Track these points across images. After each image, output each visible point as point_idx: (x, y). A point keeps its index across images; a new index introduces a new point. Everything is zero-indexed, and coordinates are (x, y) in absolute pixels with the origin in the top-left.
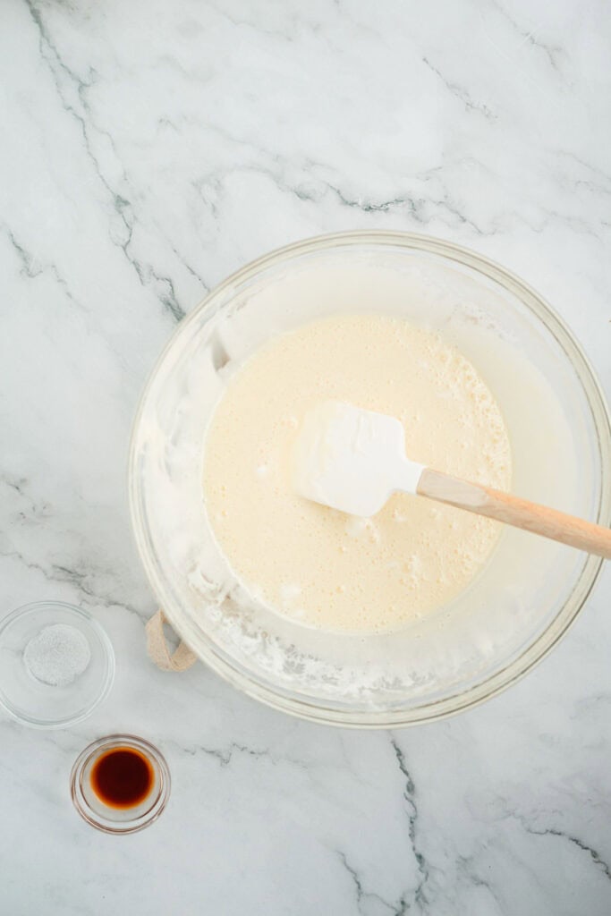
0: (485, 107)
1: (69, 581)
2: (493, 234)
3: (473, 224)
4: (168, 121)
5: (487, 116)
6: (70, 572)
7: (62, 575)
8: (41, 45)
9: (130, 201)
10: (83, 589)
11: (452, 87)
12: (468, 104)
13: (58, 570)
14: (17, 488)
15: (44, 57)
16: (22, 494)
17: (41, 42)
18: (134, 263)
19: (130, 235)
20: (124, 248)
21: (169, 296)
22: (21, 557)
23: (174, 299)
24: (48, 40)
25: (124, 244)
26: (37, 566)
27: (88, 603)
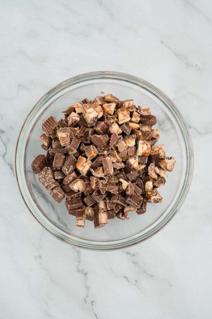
0: (196, 65)
2: (207, 134)
3: (195, 129)
4: (24, 86)
5: (198, 70)
9: (4, 130)
11: (177, 55)
12: (187, 64)
18: (9, 164)
19: (6, 149)
20: (3, 157)
21: (33, 180)
23: (36, 182)
25: (3, 155)
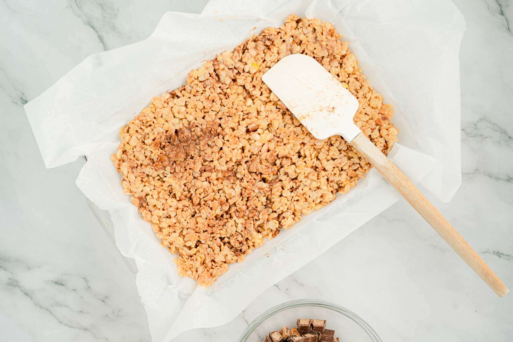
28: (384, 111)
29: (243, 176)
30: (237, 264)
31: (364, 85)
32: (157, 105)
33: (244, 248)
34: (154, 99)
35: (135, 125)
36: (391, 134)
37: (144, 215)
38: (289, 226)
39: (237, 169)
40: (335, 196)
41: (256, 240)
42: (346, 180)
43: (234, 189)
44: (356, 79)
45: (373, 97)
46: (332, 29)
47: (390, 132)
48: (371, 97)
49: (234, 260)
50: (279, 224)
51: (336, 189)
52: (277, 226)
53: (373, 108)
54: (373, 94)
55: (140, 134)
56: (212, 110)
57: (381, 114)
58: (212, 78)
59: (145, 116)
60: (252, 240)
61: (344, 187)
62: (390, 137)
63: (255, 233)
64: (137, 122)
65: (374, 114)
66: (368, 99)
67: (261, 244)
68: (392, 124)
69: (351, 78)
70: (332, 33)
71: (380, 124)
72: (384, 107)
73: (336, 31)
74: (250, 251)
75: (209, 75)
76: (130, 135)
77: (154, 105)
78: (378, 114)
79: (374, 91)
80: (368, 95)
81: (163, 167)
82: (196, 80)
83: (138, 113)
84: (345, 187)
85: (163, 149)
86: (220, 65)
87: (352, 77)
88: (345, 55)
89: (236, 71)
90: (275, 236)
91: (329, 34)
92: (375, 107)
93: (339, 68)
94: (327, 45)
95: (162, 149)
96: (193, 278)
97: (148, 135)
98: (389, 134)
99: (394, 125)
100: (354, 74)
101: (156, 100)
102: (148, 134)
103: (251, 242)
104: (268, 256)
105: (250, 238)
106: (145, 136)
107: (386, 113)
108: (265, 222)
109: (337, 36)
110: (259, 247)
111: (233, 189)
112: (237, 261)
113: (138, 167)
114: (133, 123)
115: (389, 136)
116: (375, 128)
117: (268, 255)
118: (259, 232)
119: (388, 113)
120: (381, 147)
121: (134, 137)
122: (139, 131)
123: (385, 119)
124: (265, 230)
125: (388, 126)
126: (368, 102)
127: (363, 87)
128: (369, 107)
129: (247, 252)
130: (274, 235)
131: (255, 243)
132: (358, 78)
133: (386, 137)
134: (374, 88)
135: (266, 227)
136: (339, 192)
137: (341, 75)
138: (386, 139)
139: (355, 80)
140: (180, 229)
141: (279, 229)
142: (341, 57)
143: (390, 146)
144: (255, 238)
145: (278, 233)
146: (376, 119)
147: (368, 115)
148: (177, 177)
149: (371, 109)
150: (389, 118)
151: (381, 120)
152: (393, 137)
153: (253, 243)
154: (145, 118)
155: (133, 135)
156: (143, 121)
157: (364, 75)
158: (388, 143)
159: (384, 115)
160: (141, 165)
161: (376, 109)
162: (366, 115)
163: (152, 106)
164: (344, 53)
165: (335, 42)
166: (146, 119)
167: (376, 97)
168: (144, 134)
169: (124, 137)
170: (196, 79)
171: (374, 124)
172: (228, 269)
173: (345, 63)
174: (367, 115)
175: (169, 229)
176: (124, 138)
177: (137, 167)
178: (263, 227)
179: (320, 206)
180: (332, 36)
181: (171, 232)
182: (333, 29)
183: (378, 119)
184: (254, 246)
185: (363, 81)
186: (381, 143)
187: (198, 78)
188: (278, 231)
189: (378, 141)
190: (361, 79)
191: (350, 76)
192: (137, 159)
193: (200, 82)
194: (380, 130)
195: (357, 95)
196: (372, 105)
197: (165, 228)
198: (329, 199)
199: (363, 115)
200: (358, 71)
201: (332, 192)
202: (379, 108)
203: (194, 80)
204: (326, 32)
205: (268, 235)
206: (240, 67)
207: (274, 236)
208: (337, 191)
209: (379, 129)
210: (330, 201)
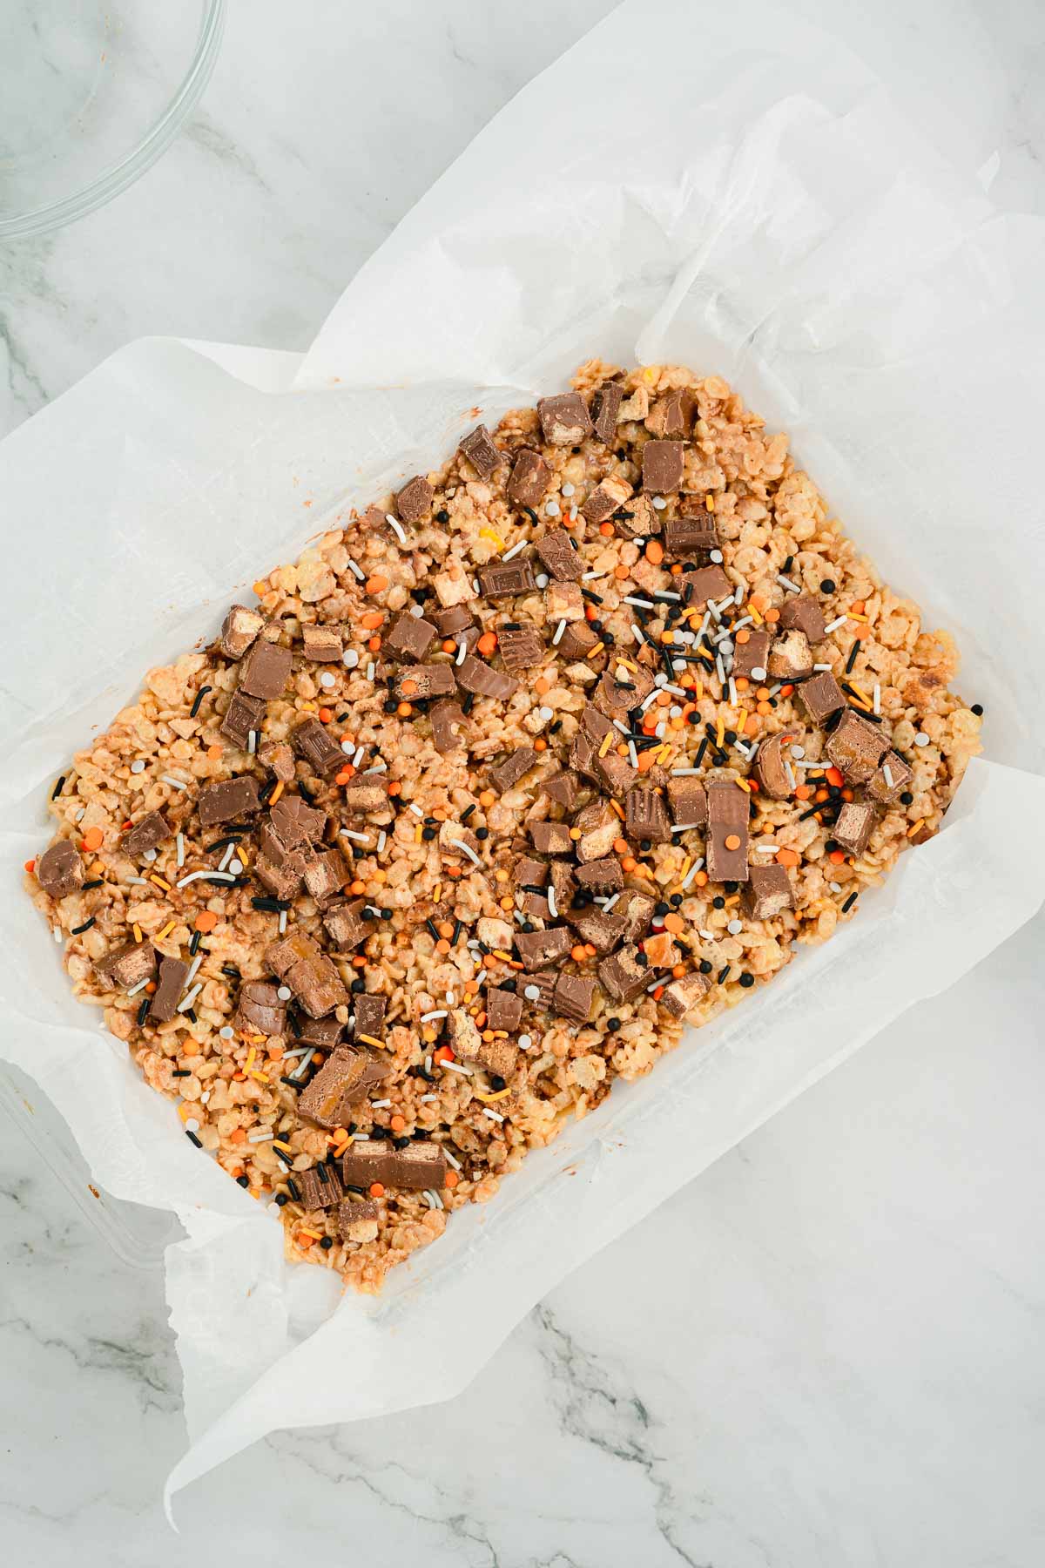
1: (121, 1367)
6: (122, 1350)
7: (107, 1356)
8: (11, 377)
10: (148, 1380)
13: (100, 1347)
14: (15, 1197)
15: (18, 397)
16: (23, 1207)
17: (10, 371)
22: (28, 1327)
24: (23, 365)
26: (59, 1343)
27: (158, 1407)
28: (926, 656)
29: (477, 915)
30: (471, 1208)
31: (852, 573)
32: (162, 695)
33: (495, 1153)
34: (154, 677)
35: (94, 767)
36: (960, 731)
37: (151, 1073)
38: (642, 1071)
39: (455, 891)
40: (788, 954)
41: (535, 1122)
42: (822, 895)
43: (453, 963)
44: (825, 555)
45: (886, 613)
46: (724, 396)
47: (957, 725)
48: (880, 615)
49: (464, 1194)
50: (608, 1066)
51: (792, 930)
52: (602, 1074)
53: (890, 648)
54: (886, 603)
55: (113, 796)
56: (345, 701)
57: (919, 667)
58: (347, 593)
59: (127, 735)
60: (521, 1124)
61: (816, 919)
62: (955, 743)
63: (530, 1101)
64: (103, 753)
65: (896, 670)
66: (873, 618)
67: (552, 1136)
68: (958, 699)
69: (809, 553)
70: (727, 409)
71: (919, 700)
72: (924, 644)
73: (739, 403)
74: (515, 1162)
75: (335, 581)
76: (80, 801)
77: (151, 697)
78: (909, 667)
79: (887, 593)
80: (873, 606)
81: (199, 898)
82: (292, 600)
83: (103, 728)
84: (821, 920)
85: (198, 839)
86: (370, 544)
87: (812, 551)
88: (781, 479)
89: (425, 561)
90: (598, 1104)
91: (718, 415)
92: (896, 646)
93: (768, 524)
94: (719, 451)
95: (191, 838)
96: (330, 1266)
97: (141, 797)
98: (953, 730)
99: (963, 699)
100: (815, 540)
101: (159, 680)
102: (141, 792)
103: (518, 1132)
104: (574, 1173)
105: (515, 1119)
106: (130, 799)
107: (933, 662)
108: (560, 1063)
109: (747, 418)
110: (547, 1145)
111: (449, 966)
112: (472, 1196)
113: (115, 904)
114: (90, 760)
115: (953, 738)
116: (903, 716)
117: (570, 1171)
118: (543, 1096)
119: (941, 663)
120: (929, 775)
121: (93, 807)
122: (112, 783)
123: (932, 681)
124: (561, 1090)
125: (944, 706)
126: (874, 631)
127: (849, 580)
128: (880, 647)
129: (505, 1168)
130: (594, 1101)
131: (529, 1133)
132: (831, 552)
133: (942, 743)
134: (886, 585)
135: (564, 1078)
136: (802, 939)
137: (776, 545)
138: (944, 749)
139: (822, 559)
140: (275, 1112)
141: (607, 1082)
142: (767, 487)
143: (956, 770)
144: (533, 1117)
145: (606, 1094)
146: (902, 684)
147: (877, 673)
148: (247, 931)
149: (886, 650)
150: (946, 679)
151: (921, 687)
152: (965, 741)
153: (525, 1133)
154: (127, 741)
155: (89, 799)
156: (123, 753)
157: (848, 542)
158: (950, 761)
159: (930, 671)
160: (126, 897)
161: (902, 652)
162: (869, 672)
163: (147, 698)
164: (776, 472)
165: (743, 440)
166: (131, 745)
167: (895, 613)
168: (127, 792)
169: (64, 808)
170: (290, 595)
171: (898, 702)
172: (442, 1228)
173: (783, 508)
174: (873, 674)
175: (238, 1115)
176: (63, 812)
177: (111, 906)
178: (554, 1081)
179: (741, 992)
180: (729, 419)
181: (246, 1124)
182: (729, 399)
183: (911, 685)
184: (526, 1144)
185: (850, 561)
186: (926, 763)
187: (298, 591)
188: (604, 1088)
189: (919, 758)
190: (840, 555)
191: (803, 548)
192: (113, 880)
193: (305, 604)
194: (922, 720)
195: (838, 608)
196: (886, 640)
197: (225, 1113)
198: (768, 963)
199: (860, 673)
200: (829, 531)
201: (779, 938)
202: (910, 648)
203: (284, 597)
204: (707, 408)
205: (573, 1104)
206: (436, 544)
207: (593, 1106)
208: (795, 934)
209: (915, 719)
210: (774, 971)
